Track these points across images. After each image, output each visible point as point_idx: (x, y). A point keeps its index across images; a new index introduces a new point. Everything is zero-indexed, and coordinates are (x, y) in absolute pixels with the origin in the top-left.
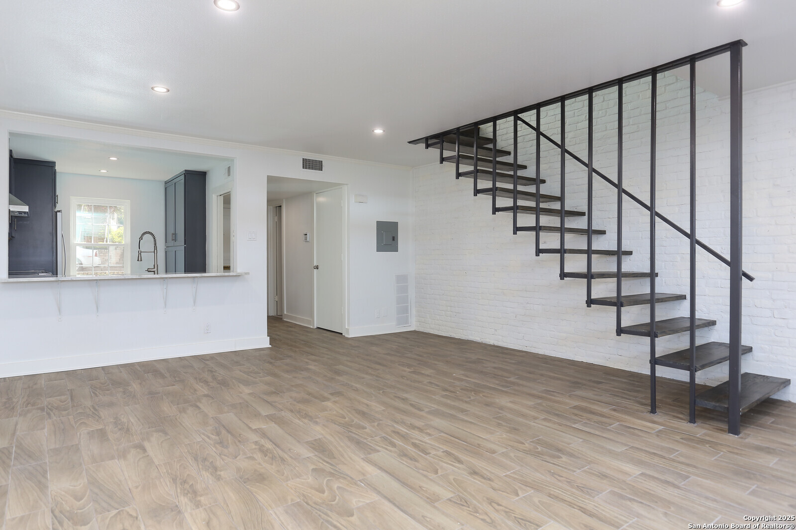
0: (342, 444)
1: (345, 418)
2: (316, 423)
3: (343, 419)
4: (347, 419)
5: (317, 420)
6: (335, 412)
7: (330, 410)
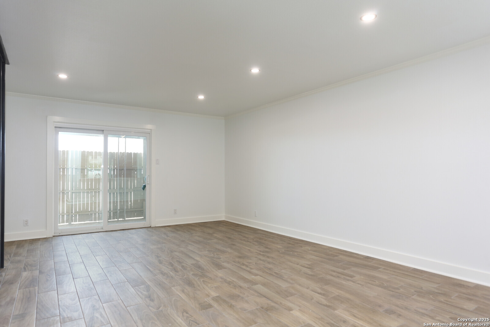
0: (208, 267)
1: (203, 281)
2: (222, 278)
3: (204, 280)
4: (202, 280)
5: (221, 280)
6: (209, 285)
7: (212, 288)
